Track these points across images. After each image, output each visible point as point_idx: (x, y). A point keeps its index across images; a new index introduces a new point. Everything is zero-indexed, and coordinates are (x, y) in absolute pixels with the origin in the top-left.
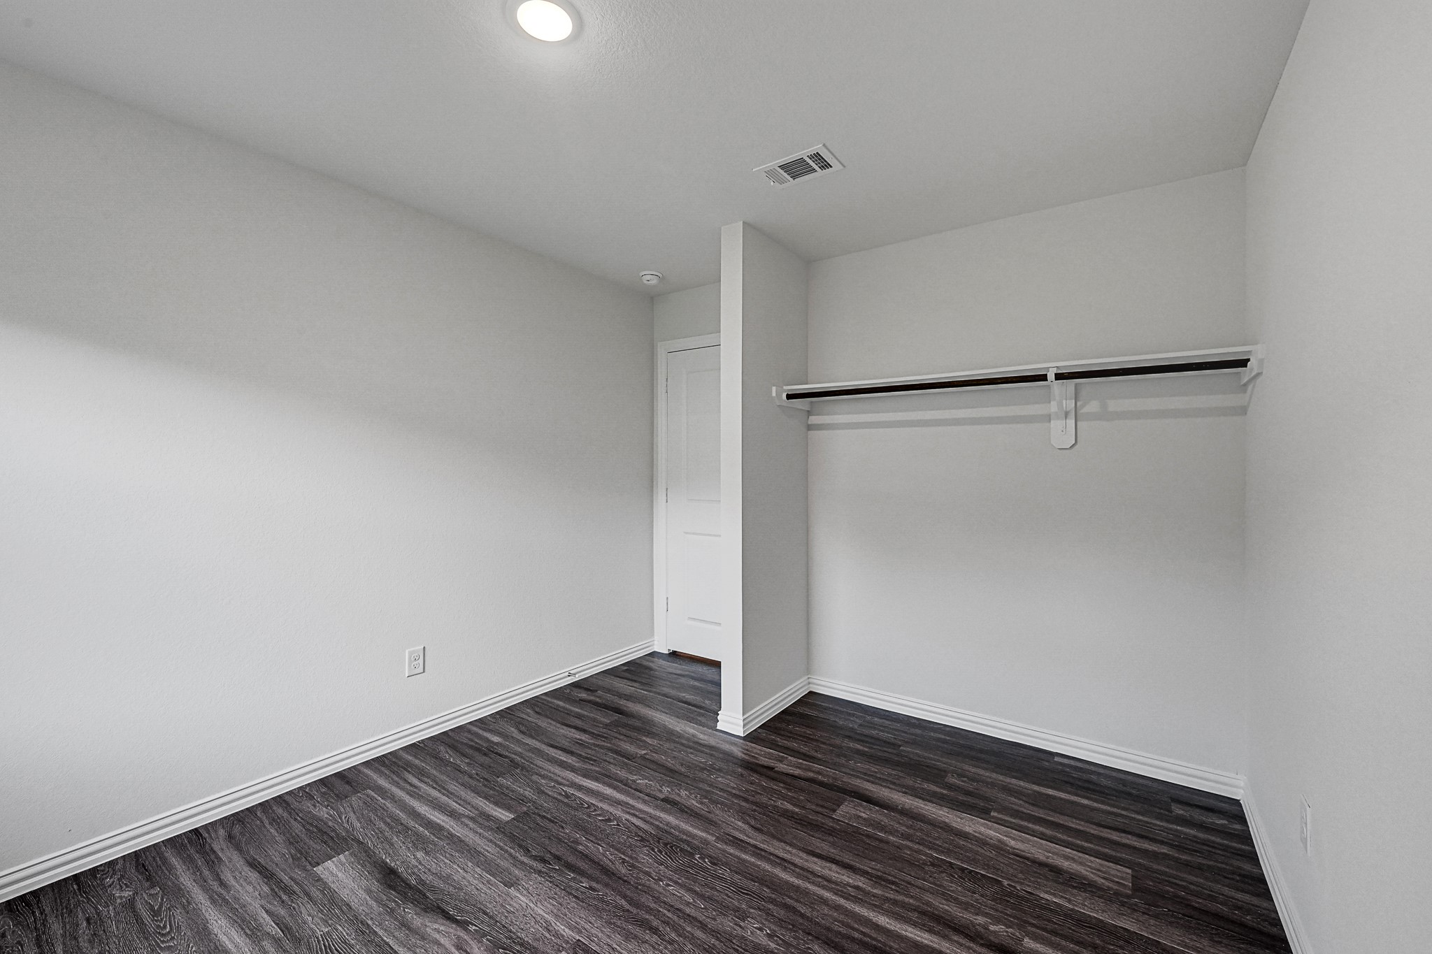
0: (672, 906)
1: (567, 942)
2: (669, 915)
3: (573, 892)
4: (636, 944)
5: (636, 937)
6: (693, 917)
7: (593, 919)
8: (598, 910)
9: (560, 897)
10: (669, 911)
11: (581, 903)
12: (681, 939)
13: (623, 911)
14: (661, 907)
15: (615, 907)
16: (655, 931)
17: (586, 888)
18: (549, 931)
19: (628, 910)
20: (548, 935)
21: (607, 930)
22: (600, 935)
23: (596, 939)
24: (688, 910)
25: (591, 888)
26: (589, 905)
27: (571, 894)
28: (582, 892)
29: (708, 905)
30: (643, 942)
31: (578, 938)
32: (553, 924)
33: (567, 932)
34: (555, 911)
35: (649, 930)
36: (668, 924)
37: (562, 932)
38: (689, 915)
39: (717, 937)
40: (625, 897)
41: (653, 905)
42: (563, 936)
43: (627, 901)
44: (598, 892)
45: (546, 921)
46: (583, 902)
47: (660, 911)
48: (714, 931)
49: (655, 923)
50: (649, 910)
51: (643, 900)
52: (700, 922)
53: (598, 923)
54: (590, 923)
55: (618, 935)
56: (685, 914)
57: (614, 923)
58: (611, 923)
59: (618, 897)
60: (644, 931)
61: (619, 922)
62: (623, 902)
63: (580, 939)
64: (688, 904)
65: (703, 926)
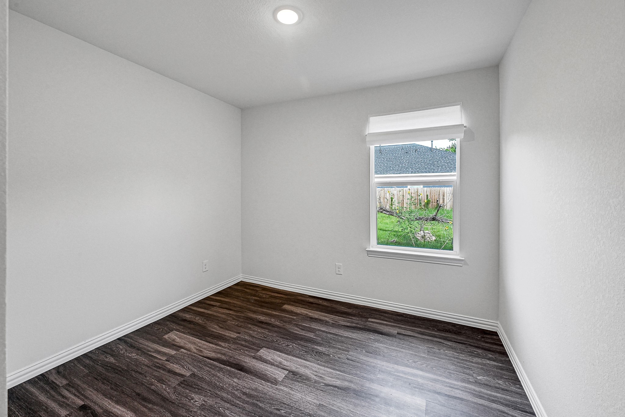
0: (236, 406)
1: (280, 384)
2: (238, 402)
3: (287, 406)
4: (252, 387)
5: (253, 390)
6: (226, 402)
7: (273, 395)
8: (272, 399)
9: (292, 402)
10: (238, 404)
11: (281, 401)
12: (233, 392)
13: (260, 400)
14: (242, 405)
15: (264, 402)
16: (245, 394)
17: (282, 410)
18: (290, 387)
19: (258, 401)
20: (290, 386)
21: (265, 391)
22: (268, 389)
23: (269, 387)
24: (228, 405)
25: (278, 410)
26: (277, 401)
27: (288, 405)
28: (283, 407)
29: (218, 409)
30: (249, 388)
31: (277, 386)
32: (290, 390)
33: (282, 388)
34: (291, 396)
35: (247, 393)
36: (239, 398)
37: (284, 388)
38: (228, 403)
39: (217, 395)
40: (260, 408)
41: (246, 405)
42: (283, 386)
43: (259, 406)
44: (274, 409)
45: (293, 391)
46: (280, 402)
47: (242, 403)
48: (218, 397)
49: (244, 397)
50: (247, 403)
51: (251, 407)
52: (223, 400)
53: (270, 393)
54: (274, 393)
55: (260, 389)
56: (230, 404)
57: (263, 394)
58: (264, 394)
59: (263, 407)
60: (249, 393)
61: (261, 395)
62: (261, 405)
63: (276, 386)
64: (228, 409)
65: (222, 399)
